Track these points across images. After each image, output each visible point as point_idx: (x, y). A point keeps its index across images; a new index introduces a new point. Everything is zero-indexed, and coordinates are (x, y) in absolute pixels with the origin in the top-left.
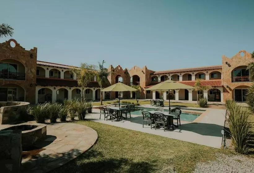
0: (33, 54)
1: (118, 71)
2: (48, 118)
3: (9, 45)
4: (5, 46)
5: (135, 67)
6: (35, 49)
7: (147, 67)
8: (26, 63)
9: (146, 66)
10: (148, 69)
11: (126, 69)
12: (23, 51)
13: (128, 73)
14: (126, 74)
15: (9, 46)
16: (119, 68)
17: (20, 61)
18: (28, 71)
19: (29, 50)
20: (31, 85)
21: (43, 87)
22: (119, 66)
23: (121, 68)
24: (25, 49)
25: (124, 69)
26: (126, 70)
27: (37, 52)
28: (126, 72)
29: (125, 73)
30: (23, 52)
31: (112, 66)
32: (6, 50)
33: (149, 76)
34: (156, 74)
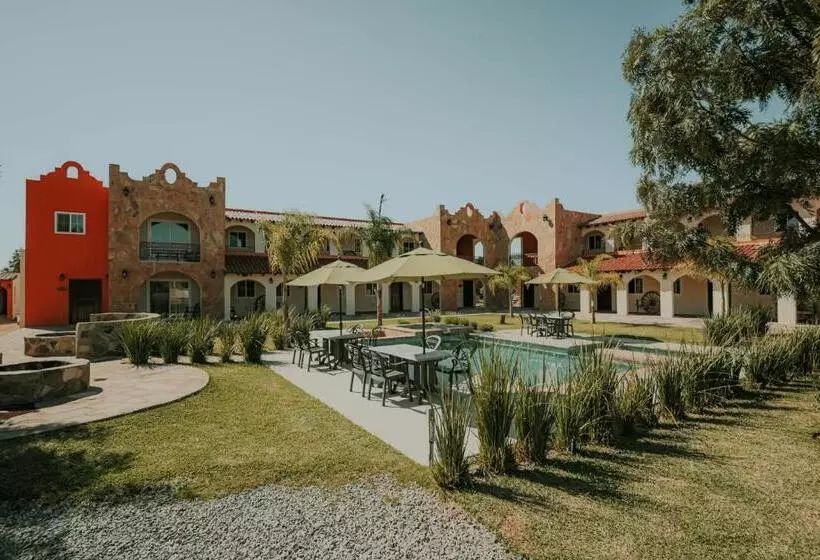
0: (214, 195)
1: (464, 222)
2: (184, 354)
3: (163, 178)
4: (155, 182)
5: (522, 205)
6: (221, 181)
7: (560, 202)
8: (200, 221)
9: (557, 200)
10: (566, 208)
11: (495, 214)
12: (193, 190)
13: (501, 226)
14: (495, 231)
15: (162, 182)
16: (470, 213)
17: (187, 215)
18: (206, 238)
19: (206, 185)
20: (213, 273)
21: (241, 278)
22: (470, 206)
23: (476, 212)
24: (196, 184)
25: (487, 214)
26: (496, 217)
27: (224, 190)
28: (495, 224)
29: (491, 227)
30: (193, 193)
31: (442, 207)
32: (157, 193)
33: (569, 231)
34: (597, 225)
